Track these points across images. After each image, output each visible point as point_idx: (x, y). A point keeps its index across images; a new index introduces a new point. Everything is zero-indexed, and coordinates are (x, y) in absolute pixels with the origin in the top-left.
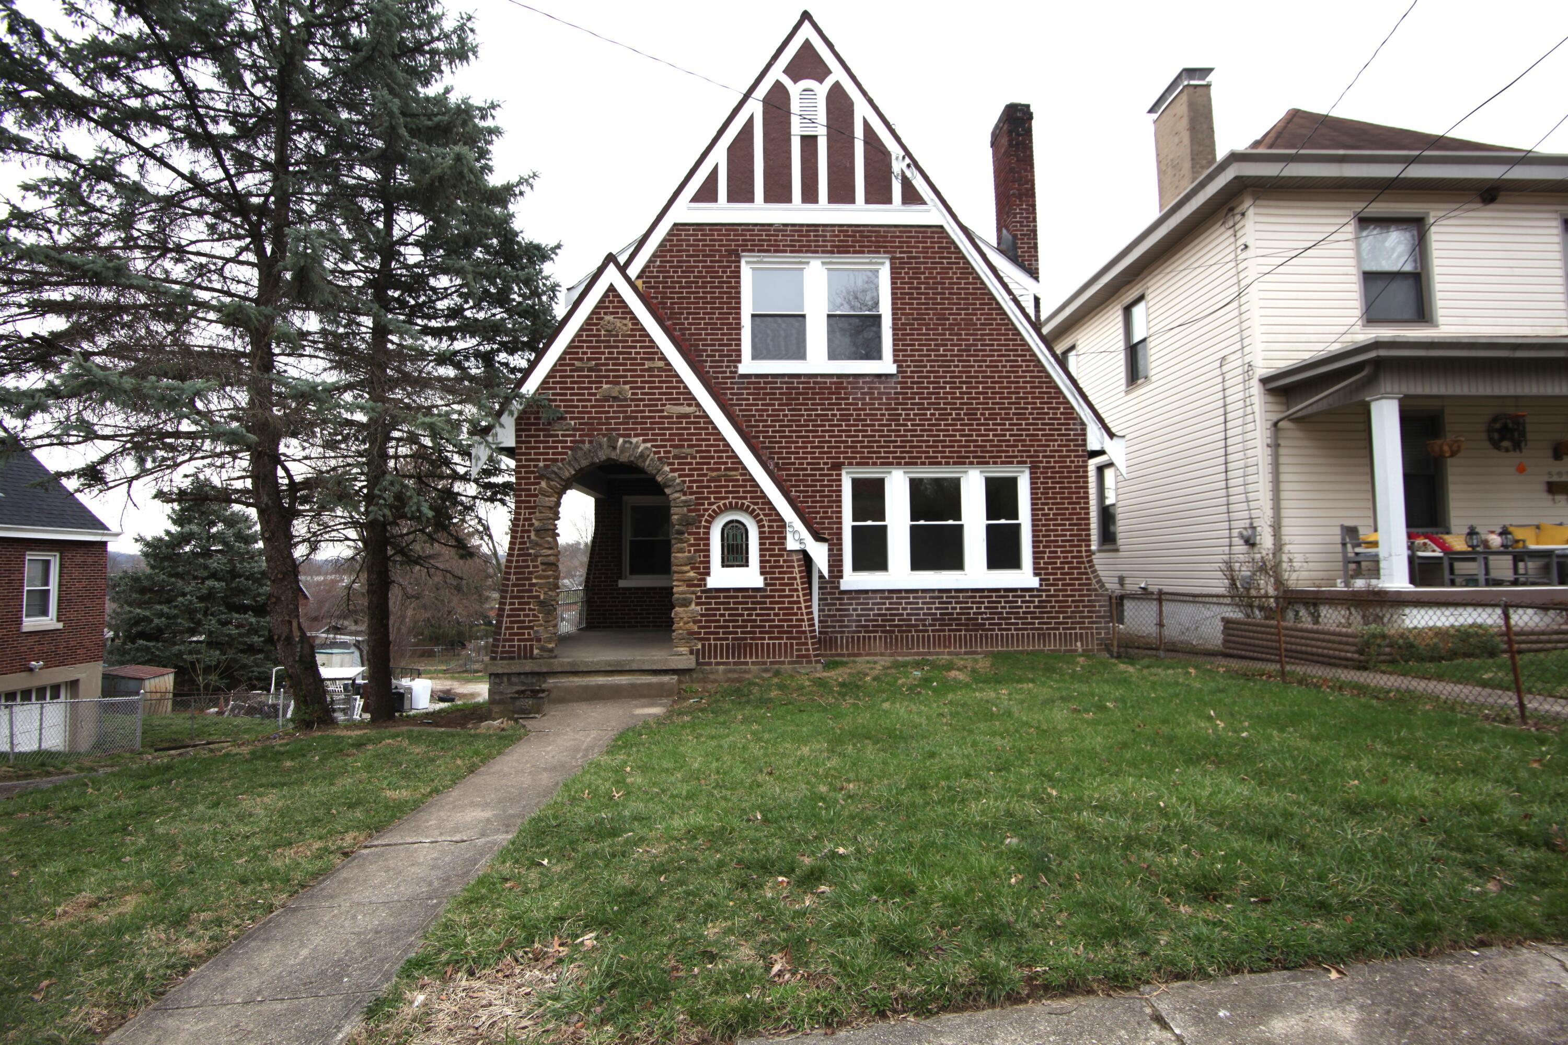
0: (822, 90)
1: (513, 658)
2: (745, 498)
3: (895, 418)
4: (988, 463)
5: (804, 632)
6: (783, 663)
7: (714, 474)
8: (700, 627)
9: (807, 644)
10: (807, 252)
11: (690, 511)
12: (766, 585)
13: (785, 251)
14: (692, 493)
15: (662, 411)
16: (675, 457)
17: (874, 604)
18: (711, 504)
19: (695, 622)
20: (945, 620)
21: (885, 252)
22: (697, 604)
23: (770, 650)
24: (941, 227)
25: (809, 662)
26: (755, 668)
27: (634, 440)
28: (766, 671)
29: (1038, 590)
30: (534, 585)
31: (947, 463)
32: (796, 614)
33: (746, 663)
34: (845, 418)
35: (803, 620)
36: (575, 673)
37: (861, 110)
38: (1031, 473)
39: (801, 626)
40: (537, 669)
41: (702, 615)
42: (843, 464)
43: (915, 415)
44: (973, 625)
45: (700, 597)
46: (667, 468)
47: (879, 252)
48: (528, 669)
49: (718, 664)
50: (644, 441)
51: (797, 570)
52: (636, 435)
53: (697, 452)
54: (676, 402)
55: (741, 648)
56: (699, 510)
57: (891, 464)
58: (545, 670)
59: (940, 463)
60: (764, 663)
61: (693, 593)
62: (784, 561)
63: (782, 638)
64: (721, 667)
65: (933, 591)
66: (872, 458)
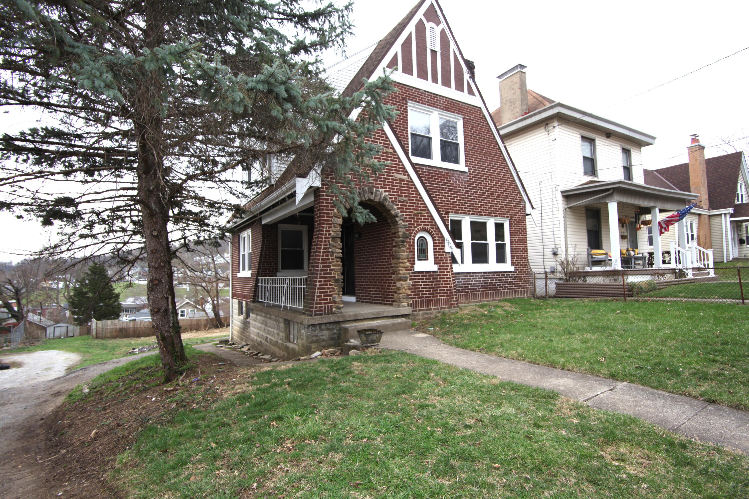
0: (438, 30)
1: (321, 314)
2: (428, 225)
3: (467, 192)
4: (497, 216)
5: (452, 292)
6: (444, 308)
7: (416, 212)
8: (412, 292)
9: (453, 298)
10: (434, 107)
11: (407, 230)
12: (439, 269)
13: (425, 104)
14: (407, 221)
15: (392, 176)
16: (400, 201)
17: (462, 279)
18: (415, 227)
19: (410, 289)
20: (486, 286)
21: (462, 115)
22: (411, 280)
23: (441, 302)
24: (480, 108)
25: (454, 307)
26: (434, 311)
27: (381, 190)
28: (439, 312)
29: (514, 272)
30: (331, 270)
31: (485, 215)
32: (449, 284)
33: (431, 309)
34: (450, 190)
35: (451, 287)
36: (355, 321)
37: (452, 46)
38: (510, 222)
39: (451, 290)
40: (337, 320)
41: (413, 285)
42: (449, 212)
43: (474, 192)
45: (411, 276)
46: (395, 207)
47: (459, 114)
48: (332, 320)
49: (420, 310)
50: (385, 191)
51: (449, 262)
52: (382, 188)
53: (409, 200)
54: (398, 172)
55: (428, 302)
56: (410, 230)
57: (466, 213)
58: (341, 320)
59: (482, 215)
60: (438, 309)
61: (409, 274)
62: (445, 258)
63: (444, 296)
64: (421, 312)
65: (481, 273)
66: (459, 210)
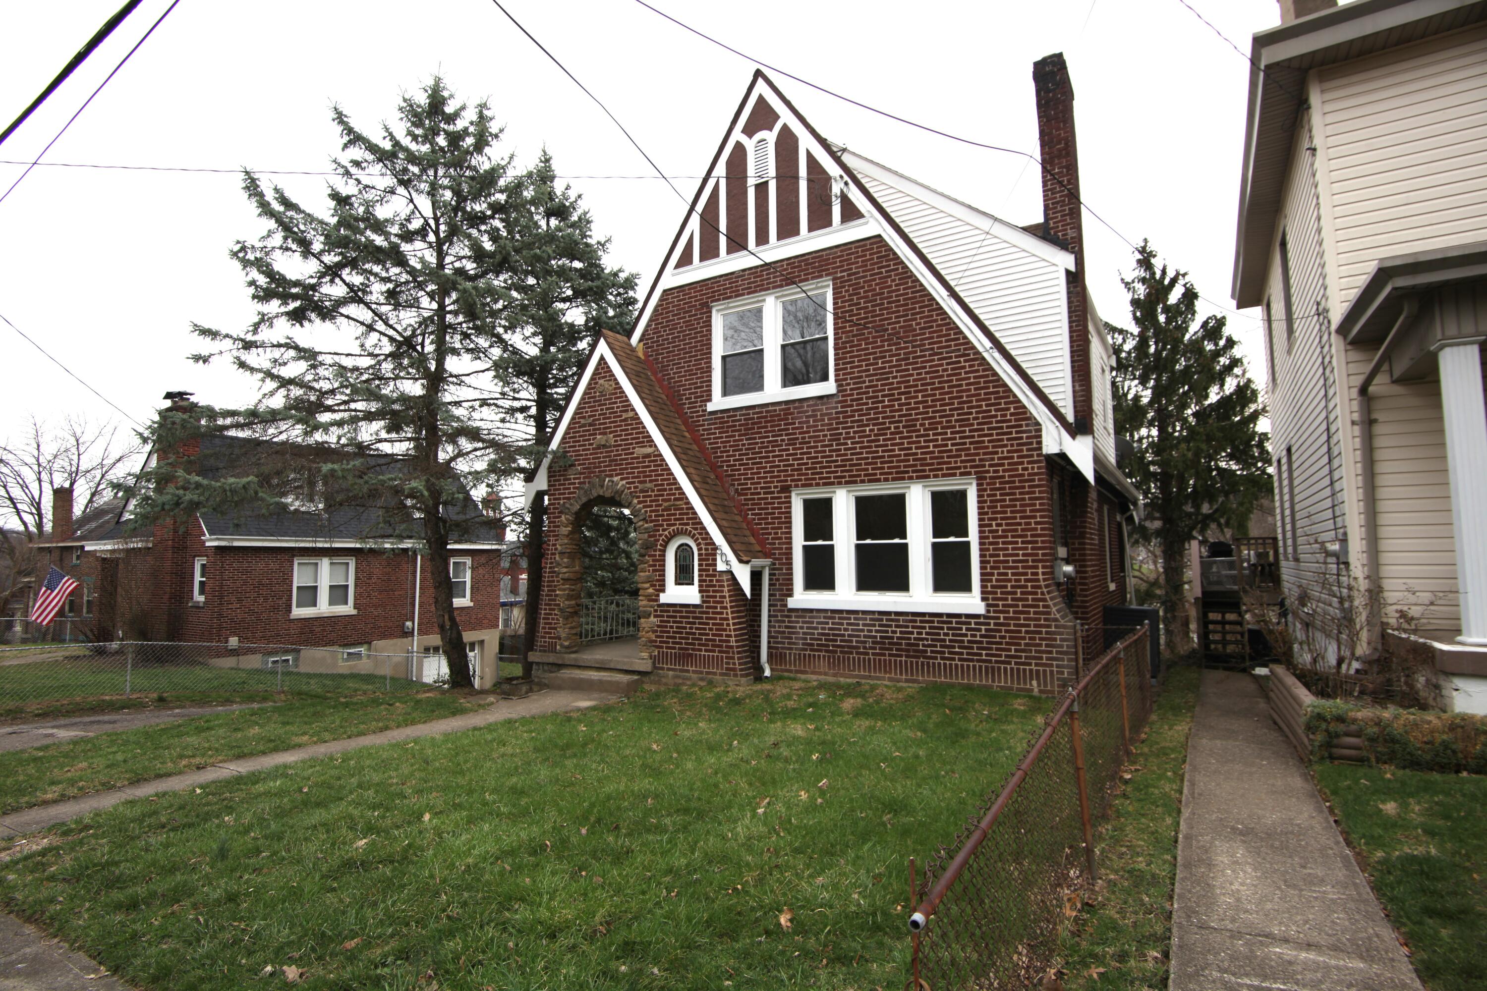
0: (770, 136)
1: (545, 651)
2: (688, 524)
3: (836, 438)
4: (928, 477)
5: (732, 647)
6: (715, 674)
7: (666, 504)
8: (657, 637)
9: (733, 658)
10: (761, 291)
11: (650, 536)
12: (703, 602)
14: (652, 521)
15: (633, 453)
16: (642, 491)
17: (818, 623)
18: (664, 530)
19: (655, 631)
20: (885, 644)
21: (827, 275)
22: (655, 616)
23: (706, 661)
24: (879, 236)
25: (736, 675)
26: (695, 676)
27: (615, 479)
28: (702, 679)
29: (985, 617)
30: (556, 595)
31: (886, 480)
32: (725, 630)
33: (688, 671)
34: (792, 441)
35: (730, 636)
36: (579, 667)
37: (806, 143)
38: (978, 485)
39: (729, 641)
40: (556, 661)
41: (658, 626)
42: (790, 486)
43: (854, 432)
44: (913, 651)
45: (656, 611)
46: (635, 501)
47: (821, 276)
48: (551, 660)
49: (669, 669)
50: (622, 479)
51: (726, 589)
52: (617, 475)
53: (656, 486)
54: (642, 444)
55: (685, 657)
56: (655, 536)
57: (832, 484)
58: (560, 662)
59: (879, 480)
60: (701, 673)
61: (651, 607)
62: (717, 581)
63: (714, 651)
64: (671, 673)
65: (873, 612)
66: (815, 479)
